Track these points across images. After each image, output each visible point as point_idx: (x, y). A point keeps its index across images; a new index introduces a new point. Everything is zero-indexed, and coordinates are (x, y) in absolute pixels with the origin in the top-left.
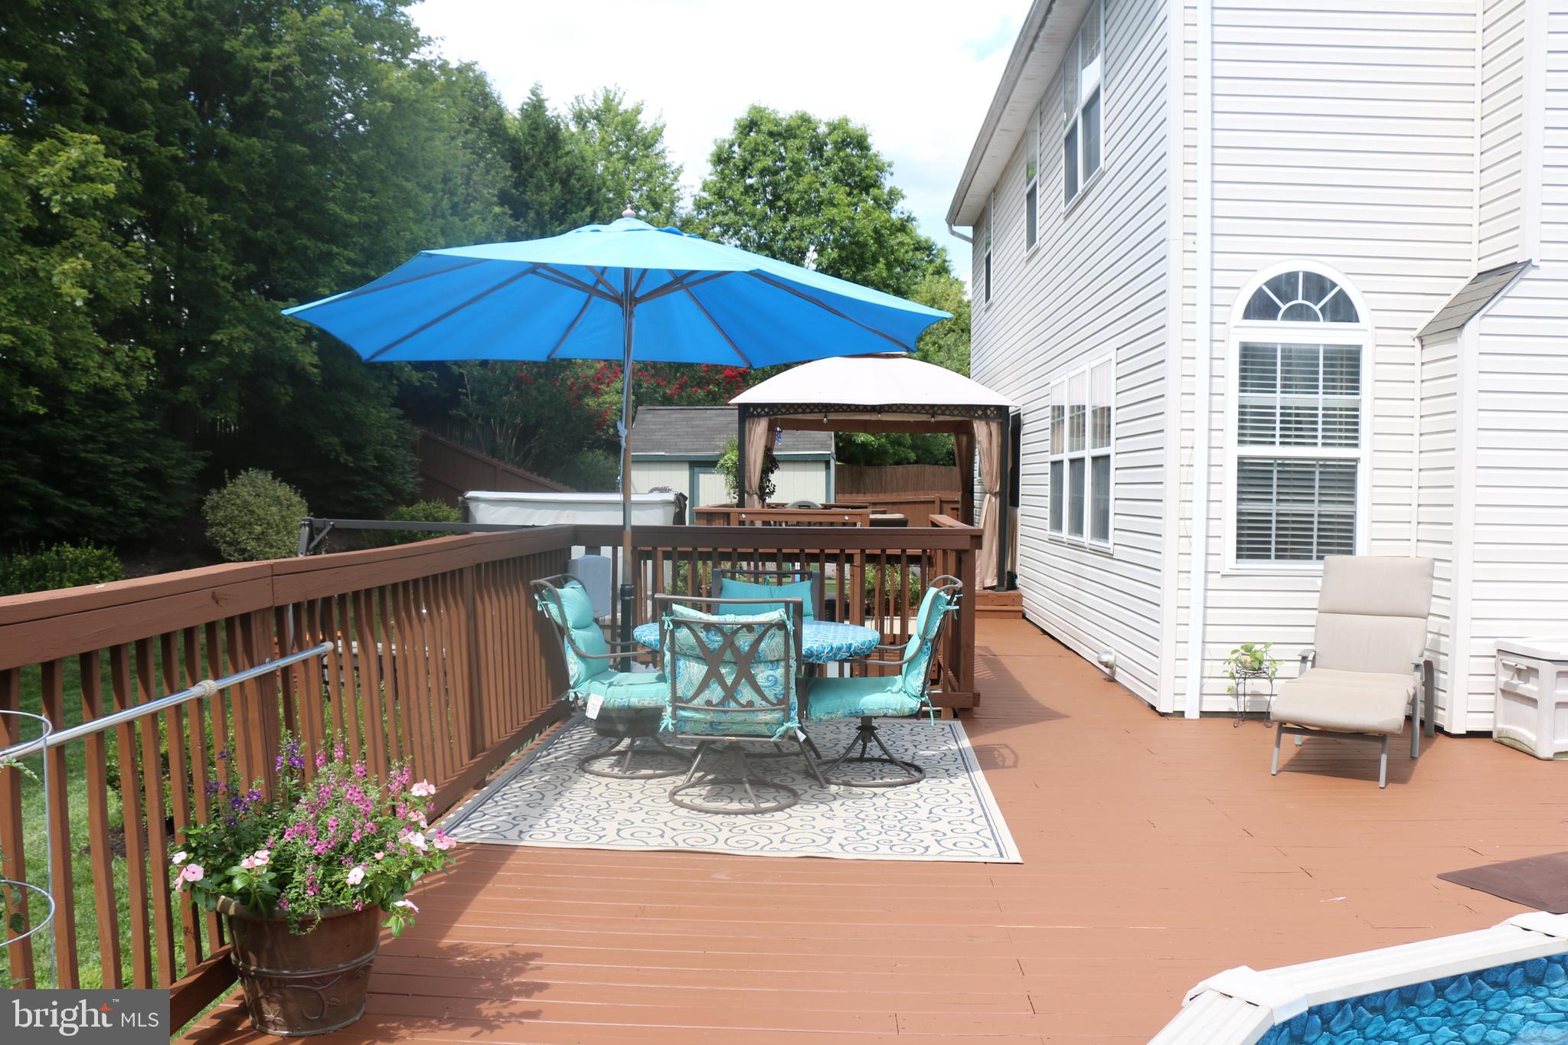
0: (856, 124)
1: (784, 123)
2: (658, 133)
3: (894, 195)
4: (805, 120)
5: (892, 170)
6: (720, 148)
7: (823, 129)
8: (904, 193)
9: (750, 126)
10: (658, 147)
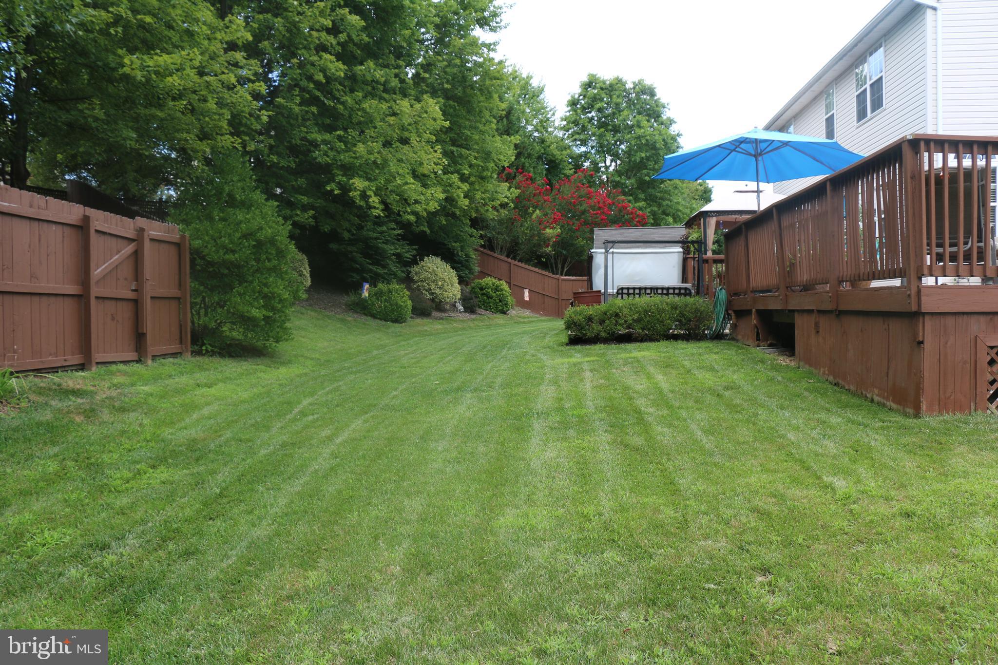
0: (648, 82)
1: (608, 82)
2: (541, 90)
3: (671, 122)
4: (619, 81)
5: (668, 107)
6: (573, 97)
7: (629, 85)
8: (675, 120)
9: (588, 85)
10: (542, 96)
